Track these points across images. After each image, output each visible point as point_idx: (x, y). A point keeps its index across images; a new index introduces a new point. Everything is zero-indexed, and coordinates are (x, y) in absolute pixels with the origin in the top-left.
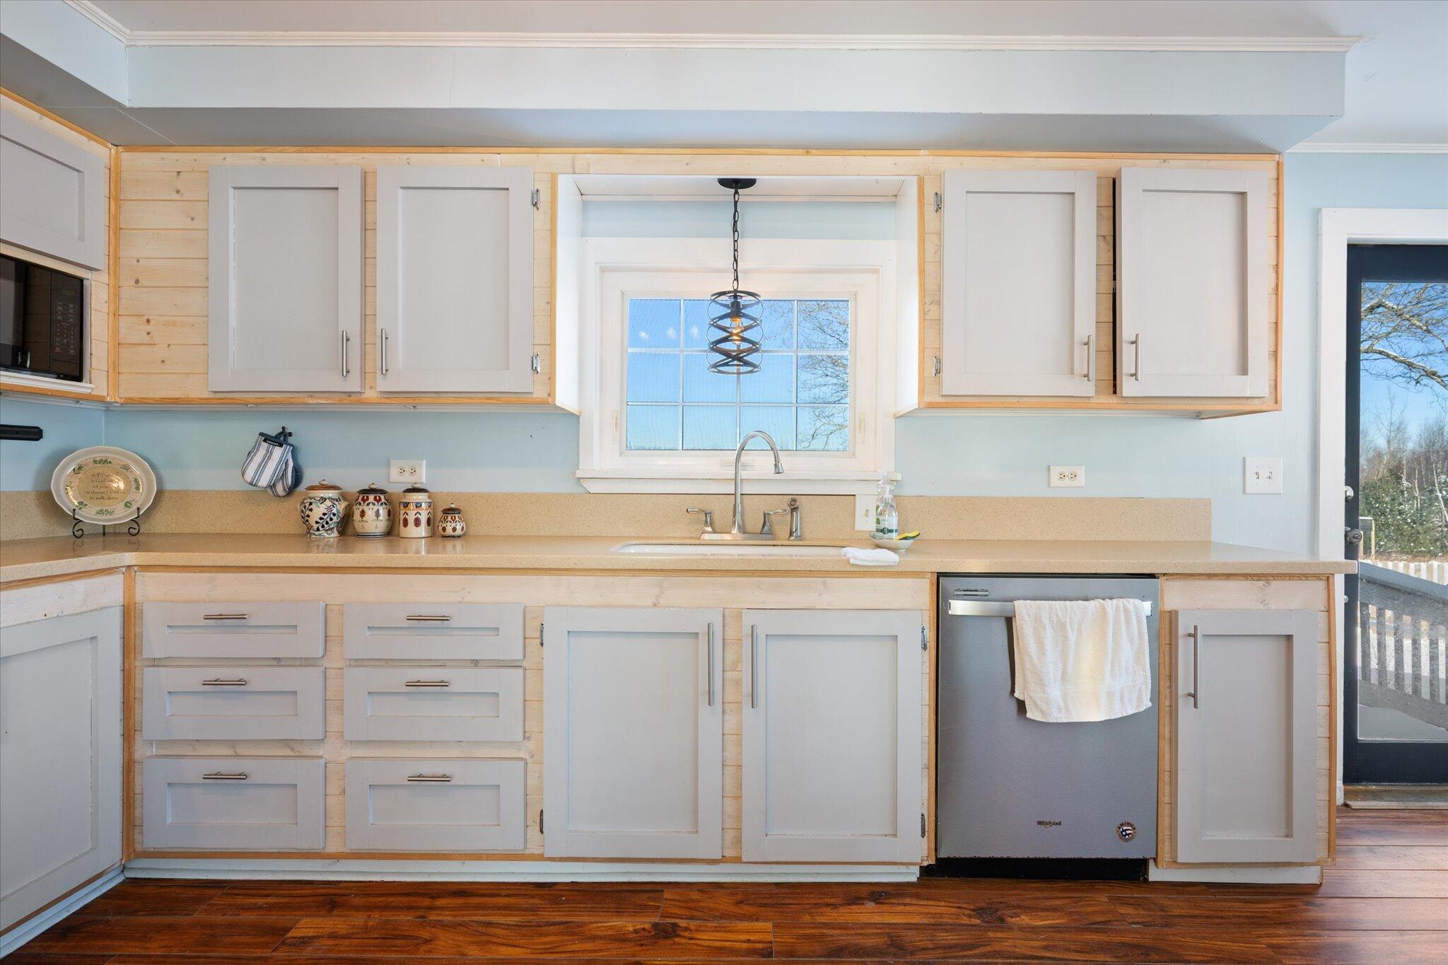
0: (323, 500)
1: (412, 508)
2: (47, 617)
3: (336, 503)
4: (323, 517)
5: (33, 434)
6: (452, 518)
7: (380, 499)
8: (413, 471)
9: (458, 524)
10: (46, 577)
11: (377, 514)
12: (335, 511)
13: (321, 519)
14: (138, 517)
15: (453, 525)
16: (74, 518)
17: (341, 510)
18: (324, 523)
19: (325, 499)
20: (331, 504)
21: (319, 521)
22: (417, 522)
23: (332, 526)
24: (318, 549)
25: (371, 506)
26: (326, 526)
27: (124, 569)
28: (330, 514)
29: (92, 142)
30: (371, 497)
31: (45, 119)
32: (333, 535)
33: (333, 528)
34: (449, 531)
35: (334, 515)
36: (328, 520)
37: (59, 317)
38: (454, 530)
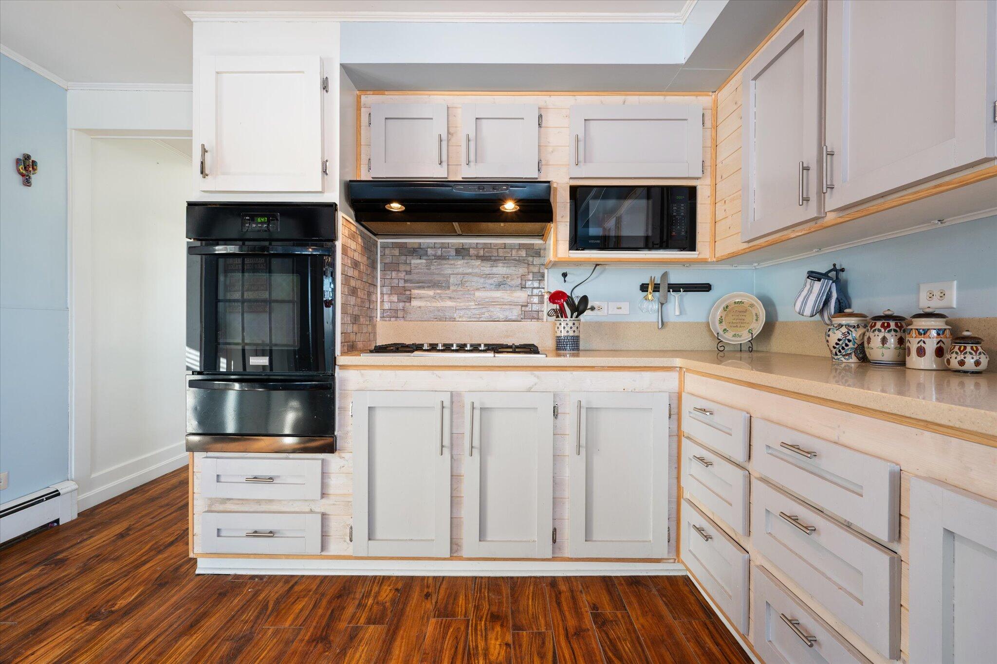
0: (841, 326)
1: (914, 335)
2: (625, 391)
3: (851, 329)
4: (838, 342)
5: (706, 288)
6: (959, 349)
7: (889, 326)
8: (943, 295)
9: (968, 356)
10: (620, 367)
11: (884, 340)
12: (850, 337)
13: (837, 344)
14: (752, 340)
15: (960, 357)
16: (718, 339)
17: (857, 337)
18: (840, 349)
19: (842, 326)
20: (847, 330)
21: (835, 346)
22: (921, 352)
23: (849, 352)
24: (836, 372)
25: (877, 333)
26: (842, 351)
27: (678, 369)
28: (845, 340)
29: (699, 97)
30: (879, 324)
31: (668, 98)
32: (851, 360)
33: (850, 354)
34: (954, 364)
35: (849, 341)
36: (844, 345)
37: (674, 214)
38: (962, 363)
